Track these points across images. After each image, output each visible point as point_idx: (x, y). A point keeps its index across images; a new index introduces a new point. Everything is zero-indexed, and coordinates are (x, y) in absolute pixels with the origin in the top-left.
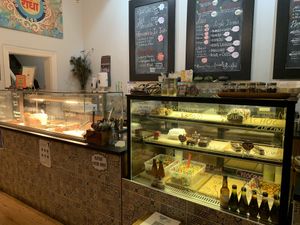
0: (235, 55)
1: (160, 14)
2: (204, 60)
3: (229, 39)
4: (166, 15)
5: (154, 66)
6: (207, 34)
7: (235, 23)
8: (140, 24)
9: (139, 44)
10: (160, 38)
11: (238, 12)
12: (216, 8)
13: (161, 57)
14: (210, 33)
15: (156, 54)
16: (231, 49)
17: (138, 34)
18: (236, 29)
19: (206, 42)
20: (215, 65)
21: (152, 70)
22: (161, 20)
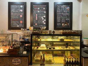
0: (45, 23)
1: (21, 8)
2: (36, 24)
3: (43, 19)
4: (23, 9)
5: (19, 25)
6: (37, 17)
7: (44, 15)
8: (13, 10)
9: (12, 17)
10: (21, 16)
11: (45, 12)
12: (39, 10)
13: (21, 22)
14: (38, 17)
15: (19, 21)
16: (43, 22)
17: (12, 14)
18: (44, 16)
19: (36, 19)
20: (39, 26)
21: (18, 26)
22: (21, 11)
